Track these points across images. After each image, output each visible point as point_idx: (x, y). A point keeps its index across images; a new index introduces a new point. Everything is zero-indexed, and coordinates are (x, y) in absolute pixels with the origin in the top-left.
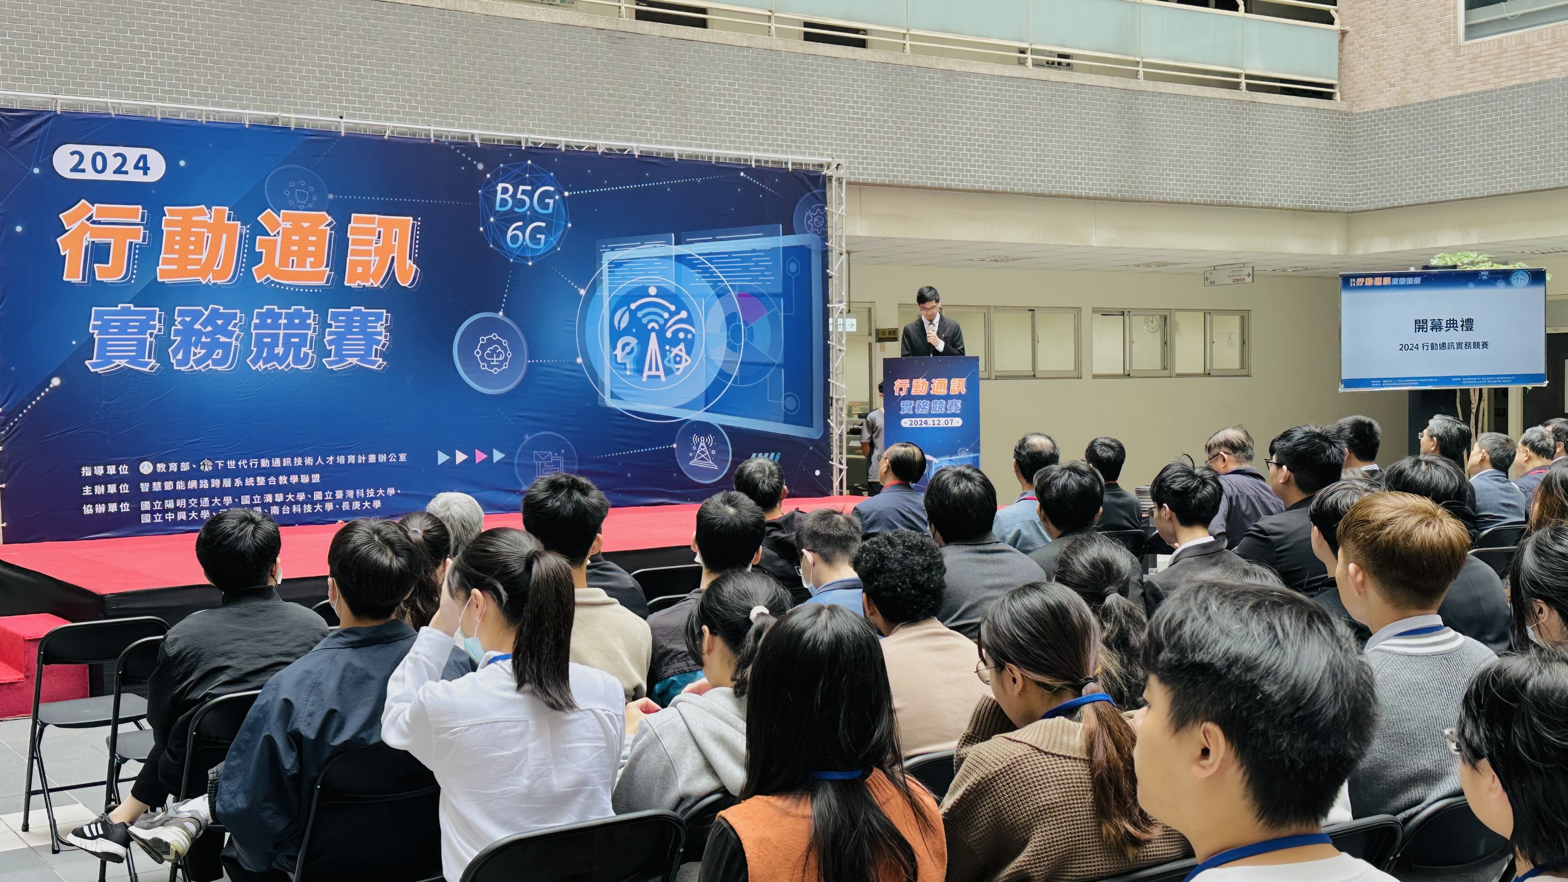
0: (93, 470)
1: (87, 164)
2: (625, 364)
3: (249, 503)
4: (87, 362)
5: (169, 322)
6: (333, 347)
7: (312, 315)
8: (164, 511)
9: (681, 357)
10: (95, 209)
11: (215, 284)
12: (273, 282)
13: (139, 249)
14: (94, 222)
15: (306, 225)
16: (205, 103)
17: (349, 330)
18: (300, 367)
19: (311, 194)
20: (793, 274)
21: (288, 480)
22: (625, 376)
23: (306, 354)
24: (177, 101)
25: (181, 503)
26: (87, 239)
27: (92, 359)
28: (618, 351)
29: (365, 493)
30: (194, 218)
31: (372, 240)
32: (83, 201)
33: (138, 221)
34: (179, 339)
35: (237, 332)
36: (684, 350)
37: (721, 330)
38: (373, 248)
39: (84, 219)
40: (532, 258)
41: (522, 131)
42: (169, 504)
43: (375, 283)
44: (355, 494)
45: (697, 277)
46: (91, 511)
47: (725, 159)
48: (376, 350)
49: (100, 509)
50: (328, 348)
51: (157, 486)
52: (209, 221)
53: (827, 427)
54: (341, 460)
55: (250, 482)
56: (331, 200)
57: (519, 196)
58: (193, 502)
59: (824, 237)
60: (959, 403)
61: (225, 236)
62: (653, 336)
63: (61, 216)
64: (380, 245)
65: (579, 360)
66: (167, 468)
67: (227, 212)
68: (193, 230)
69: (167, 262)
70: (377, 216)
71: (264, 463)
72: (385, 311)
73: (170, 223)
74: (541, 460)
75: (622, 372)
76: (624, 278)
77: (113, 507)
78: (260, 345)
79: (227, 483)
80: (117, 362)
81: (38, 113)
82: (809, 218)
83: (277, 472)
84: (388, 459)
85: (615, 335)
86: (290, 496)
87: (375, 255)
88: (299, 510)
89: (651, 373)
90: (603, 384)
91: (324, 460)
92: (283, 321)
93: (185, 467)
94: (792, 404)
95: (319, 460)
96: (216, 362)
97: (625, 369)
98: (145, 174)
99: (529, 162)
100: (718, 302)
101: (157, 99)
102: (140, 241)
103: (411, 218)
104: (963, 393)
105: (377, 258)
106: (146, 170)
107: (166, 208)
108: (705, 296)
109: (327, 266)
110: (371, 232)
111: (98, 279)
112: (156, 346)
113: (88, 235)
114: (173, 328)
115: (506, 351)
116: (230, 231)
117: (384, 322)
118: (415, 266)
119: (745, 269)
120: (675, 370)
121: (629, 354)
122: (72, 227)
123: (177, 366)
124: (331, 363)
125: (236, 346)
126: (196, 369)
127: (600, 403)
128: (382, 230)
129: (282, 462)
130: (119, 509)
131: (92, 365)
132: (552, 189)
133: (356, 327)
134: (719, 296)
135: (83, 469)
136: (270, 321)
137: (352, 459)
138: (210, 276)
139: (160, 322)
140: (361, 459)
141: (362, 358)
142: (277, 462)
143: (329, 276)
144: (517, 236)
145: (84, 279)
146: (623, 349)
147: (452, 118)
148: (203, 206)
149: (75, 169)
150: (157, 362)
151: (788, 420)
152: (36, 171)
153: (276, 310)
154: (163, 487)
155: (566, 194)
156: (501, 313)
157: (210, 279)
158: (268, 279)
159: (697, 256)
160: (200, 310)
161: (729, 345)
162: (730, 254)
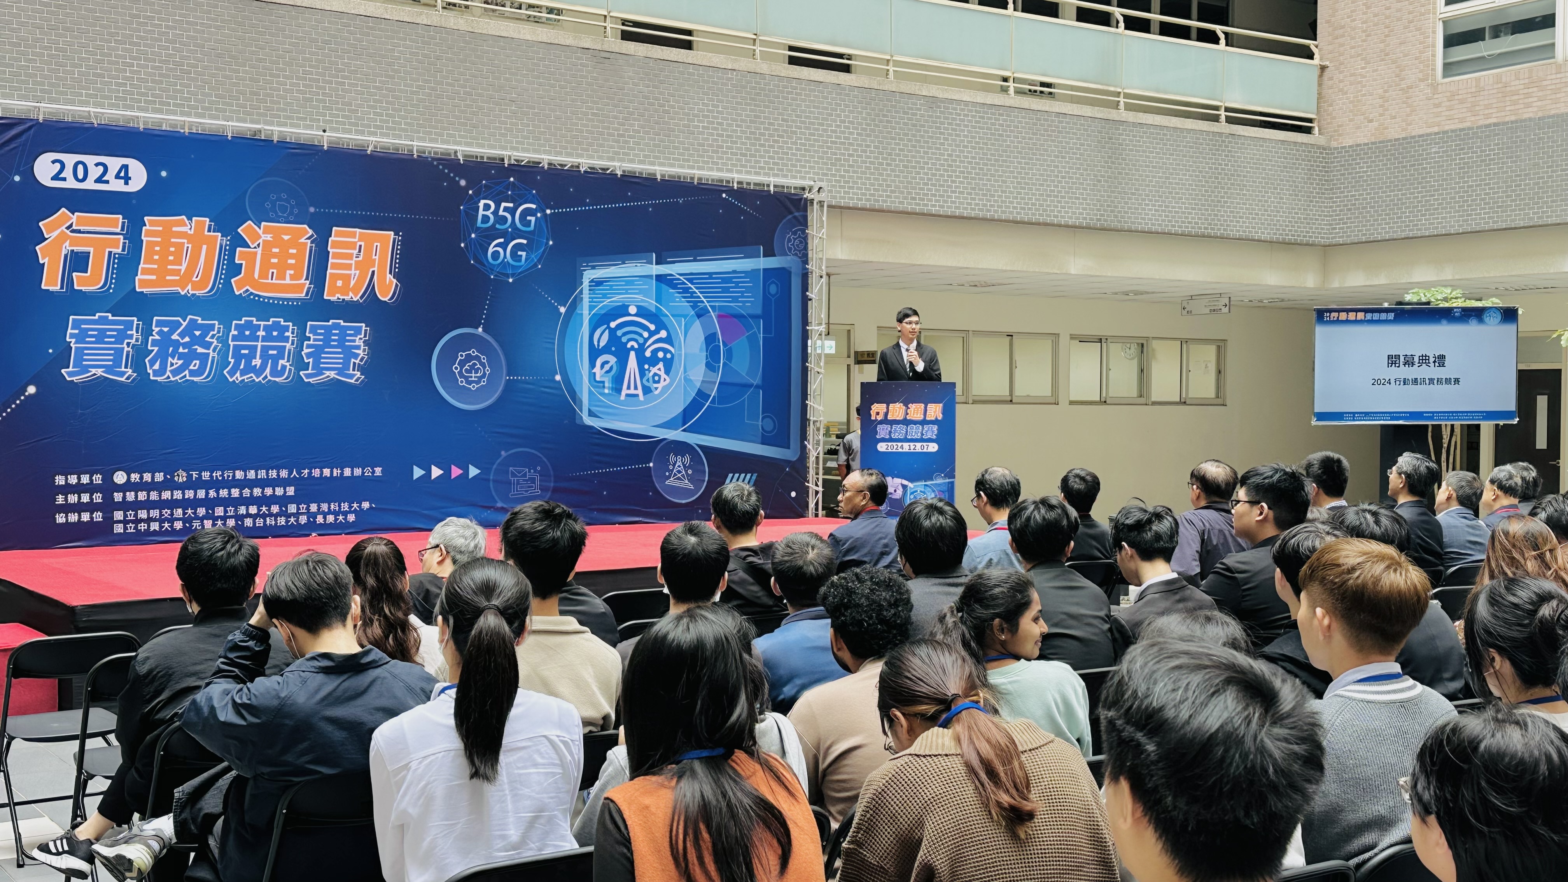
0: (67, 479)
1: (68, 173)
2: (603, 382)
3: (222, 514)
4: (63, 371)
5: (148, 332)
6: (311, 360)
7: (291, 327)
8: (137, 521)
9: (660, 376)
10: (75, 218)
11: (193, 295)
12: (252, 294)
13: (118, 259)
14: (73, 231)
15: (286, 237)
16: (189, 115)
17: (327, 342)
18: (277, 379)
19: (292, 207)
20: (773, 296)
21: (262, 493)
22: (603, 394)
23: (284, 367)
24: (160, 111)
25: (154, 513)
26: (67, 247)
27: (68, 367)
28: (597, 370)
29: (340, 506)
30: (174, 229)
31: (352, 254)
32: (63, 209)
33: (118, 230)
34: (156, 349)
35: (215, 343)
36: (662, 369)
37: (701, 350)
38: (353, 262)
39: (63, 228)
40: (513, 275)
41: (505, 148)
42: (143, 514)
43: (354, 297)
44: (329, 508)
45: (677, 297)
46: (64, 520)
47: (708, 180)
48: (354, 363)
49: (73, 518)
50: (306, 361)
51: (130, 496)
52: (189, 232)
53: (804, 448)
54: (316, 473)
55: (224, 493)
56: (312, 214)
57: (501, 213)
58: (166, 512)
59: (805, 259)
60: (935, 428)
61: (205, 247)
62: (632, 354)
63: (41, 224)
64: (360, 259)
65: (558, 378)
66: (141, 478)
67: (208, 223)
68: (173, 240)
69: (146, 272)
70: (358, 230)
71: (239, 475)
72: (364, 325)
73: (150, 234)
74: (517, 476)
75: (601, 390)
76: (605, 296)
77: (86, 517)
78: (238, 356)
79: (201, 494)
80: (94, 371)
81: (20, 121)
82: (789, 240)
83: (251, 484)
84: (363, 473)
85: (594, 353)
86: (264, 509)
87: (356, 270)
88: (273, 523)
89: (629, 392)
90: (581, 402)
91: (299, 473)
92: (261, 333)
93: (159, 477)
94: (769, 425)
95: (295, 472)
96: (193, 374)
97: (604, 387)
98: (126, 183)
99: (512, 179)
100: (697, 323)
101: (140, 109)
102: (119, 251)
103: (392, 233)
104: (940, 418)
105: (358, 272)
106: (127, 179)
107: (146, 218)
108: (685, 316)
109: (307, 279)
110: (352, 246)
111: (76, 287)
112: (133, 355)
113: (67, 243)
114: (151, 338)
115: (484, 367)
116: (211, 242)
117: (362, 336)
118: (395, 281)
119: (726, 290)
120: (653, 389)
121: (607, 372)
122: (51, 236)
123: (154, 376)
124: (308, 376)
125: (213, 357)
126: (172, 379)
127: (578, 422)
128: (363, 244)
129: (257, 475)
130: (92, 518)
131: (68, 373)
132: (534, 206)
133: (334, 340)
134: (699, 316)
135: (57, 478)
136: (248, 333)
137: (327, 472)
138: (189, 287)
139: (137, 332)
140: (337, 472)
141: (340, 372)
142: (251, 474)
143: (309, 288)
144: (498, 252)
145: (62, 288)
146: (602, 367)
147: (436, 134)
148: (184, 217)
149: (56, 178)
150: (134, 372)
151: (765, 441)
152: (17, 178)
153: (255, 322)
154: (136, 497)
155: (548, 212)
156: (480, 330)
157: (188, 290)
158: (247, 290)
159: (678, 277)
160: (178, 321)
161: (708, 365)
162: (710, 275)
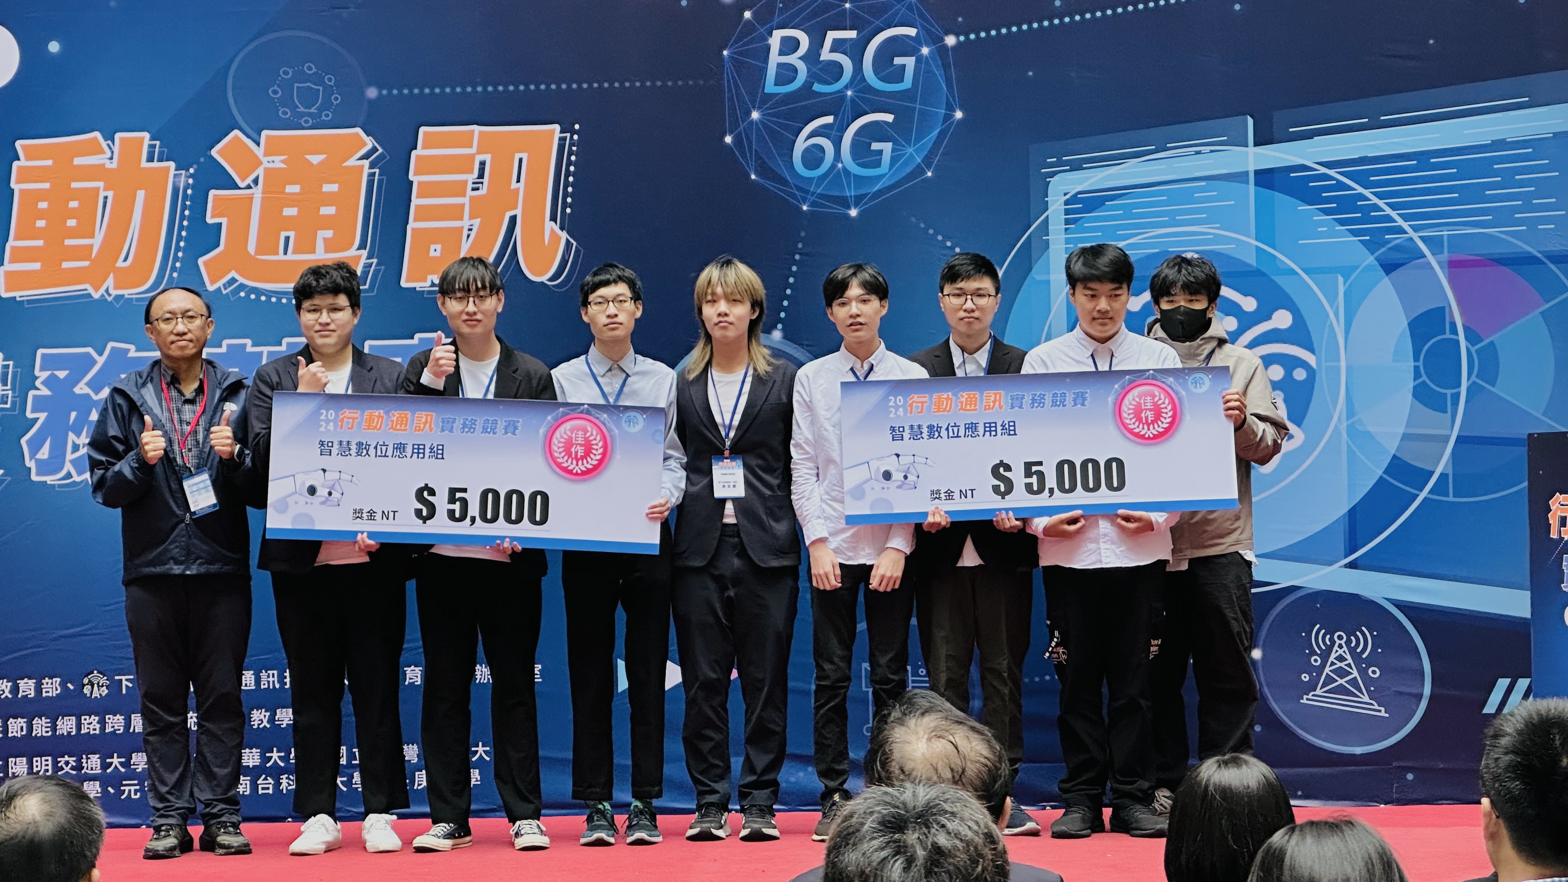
5: (26, 382)
11: (119, 298)
12: (242, 287)
15: (315, 159)
19: (328, 92)
21: (270, 720)
25: (43, 765)
30: (78, 161)
31: (466, 182)
34: (42, 416)
37: (1398, 355)
38: (466, 200)
40: (858, 200)
42: (18, 767)
45: (1321, 223)
52: (108, 165)
56: (371, 102)
57: (826, 55)
58: (67, 762)
61: (141, 195)
66: (15, 689)
67: (147, 142)
68: (74, 185)
69: (22, 256)
70: (476, 129)
73: (28, 175)
86: (274, 756)
93: (52, 687)
103: (557, 127)
107: (19, 144)
108: (1347, 271)
110: (461, 164)
114: (32, 393)
116: (153, 183)
118: (564, 235)
123: (39, 474)
126: (77, 479)
128: (487, 158)
129: (258, 680)
134: (1389, 267)
138: (110, 282)
139: (5, 383)
143: (367, 266)
144: (821, 149)
148: (97, 134)
153: (250, 349)
154: (6, 729)
156: (777, 334)
157: (108, 288)
158: (233, 280)
159: (1323, 170)
160: (88, 354)
161: (1420, 394)
162: (1423, 158)
